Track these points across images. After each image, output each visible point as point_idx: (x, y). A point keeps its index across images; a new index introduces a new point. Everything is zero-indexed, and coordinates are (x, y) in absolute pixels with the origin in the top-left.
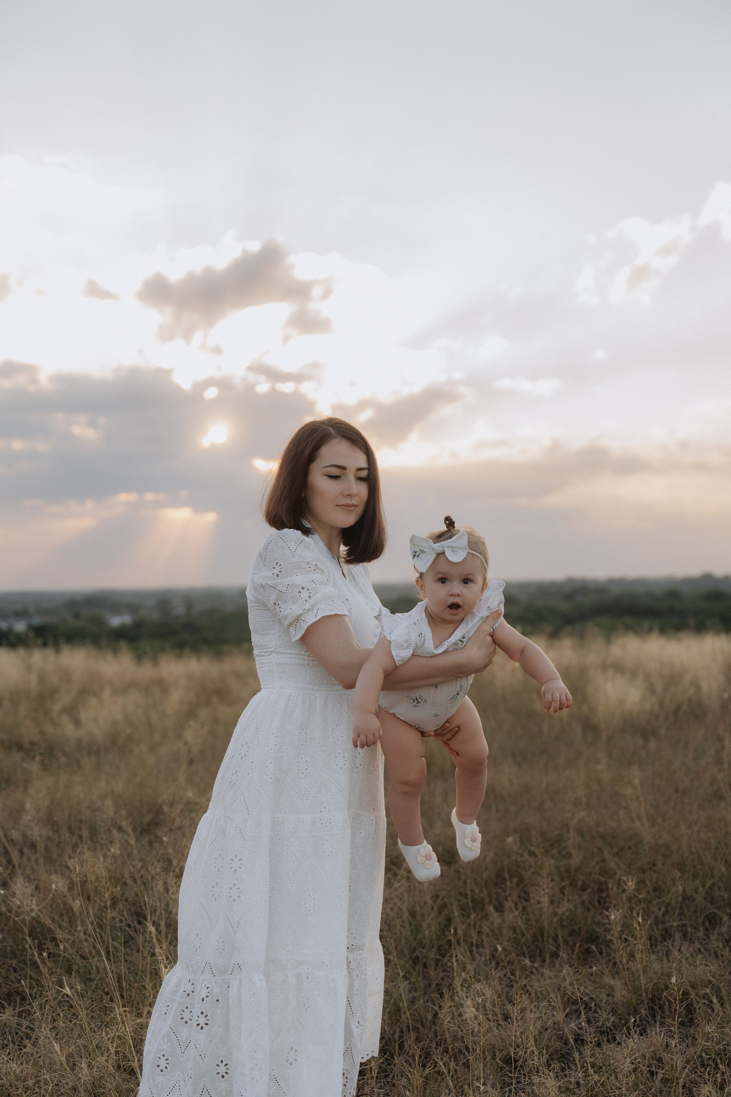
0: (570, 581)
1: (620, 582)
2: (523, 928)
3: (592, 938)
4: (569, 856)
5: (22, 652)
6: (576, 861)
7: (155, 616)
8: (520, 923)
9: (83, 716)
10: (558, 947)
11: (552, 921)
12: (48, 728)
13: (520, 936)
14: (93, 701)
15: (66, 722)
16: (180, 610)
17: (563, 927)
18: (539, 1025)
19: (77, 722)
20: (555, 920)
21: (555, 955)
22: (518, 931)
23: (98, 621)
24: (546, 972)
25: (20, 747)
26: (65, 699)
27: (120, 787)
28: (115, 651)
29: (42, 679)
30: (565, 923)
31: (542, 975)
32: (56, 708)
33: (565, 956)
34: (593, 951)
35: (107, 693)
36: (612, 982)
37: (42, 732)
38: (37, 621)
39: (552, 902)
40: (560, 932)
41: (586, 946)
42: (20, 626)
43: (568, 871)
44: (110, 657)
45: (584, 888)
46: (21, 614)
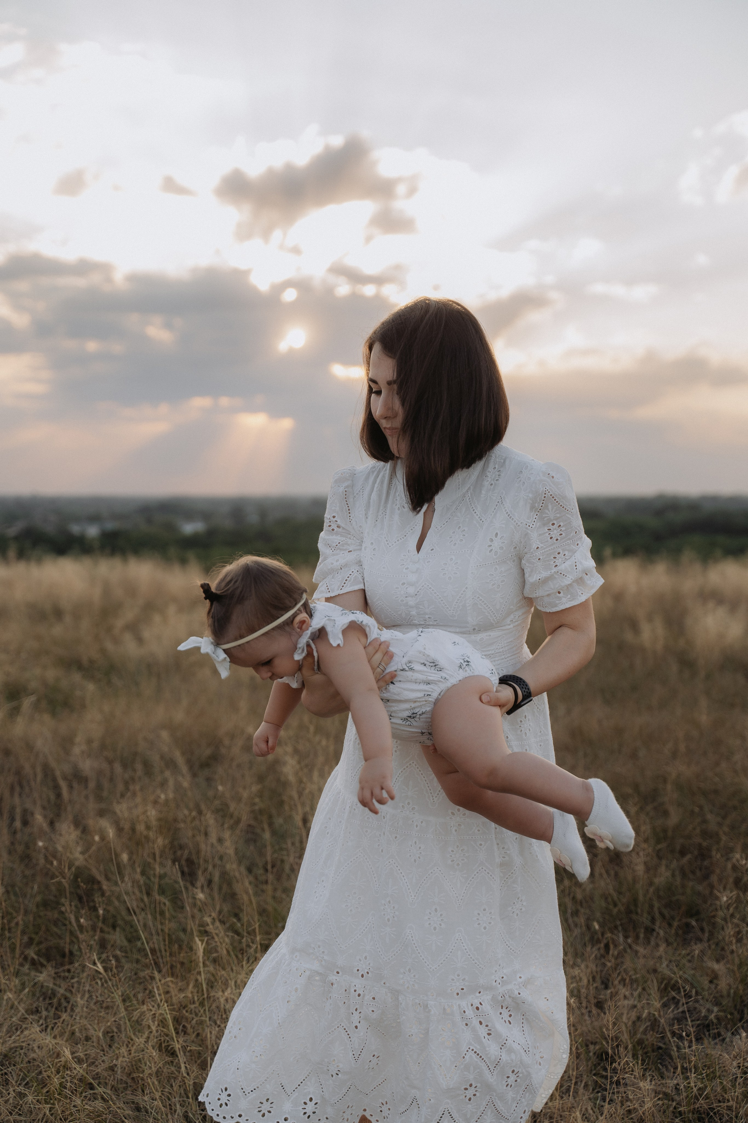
0: (661, 497)
1: (714, 499)
2: (615, 895)
3: (693, 912)
4: (666, 813)
5: (87, 562)
6: (674, 818)
7: (228, 524)
8: (612, 891)
9: (146, 634)
10: (653, 920)
11: (647, 891)
12: (109, 646)
13: (611, 907)
14: (157, 618)
15: (128, 638)
16: (253, 518)
17: (659, 897)
18: (634, 1015)
19: (140, 640)
20: (651, 890)
21: (650, 931)
22: (610, 900)
23: (171, 527)
24: (641, 950)
25: (80, 667)
26: (129, 615)
27: (179, 716)
28: (183, 561)
29: (107, 591)
30: (661, 893)
31: (636, 952)
32: (119, 623)
33: (662, 933)
34: (693, 927)
35: (172, 610)
36: (716, 966)
37: (103, 651)
38: (110, 526)
39: (648, 869)
40: (656, 905)
41: (684, 920)
42: (93, 531)
43: (665, 831)
44: (177, 569)
45: (683, 853)
46: (94, 518)
